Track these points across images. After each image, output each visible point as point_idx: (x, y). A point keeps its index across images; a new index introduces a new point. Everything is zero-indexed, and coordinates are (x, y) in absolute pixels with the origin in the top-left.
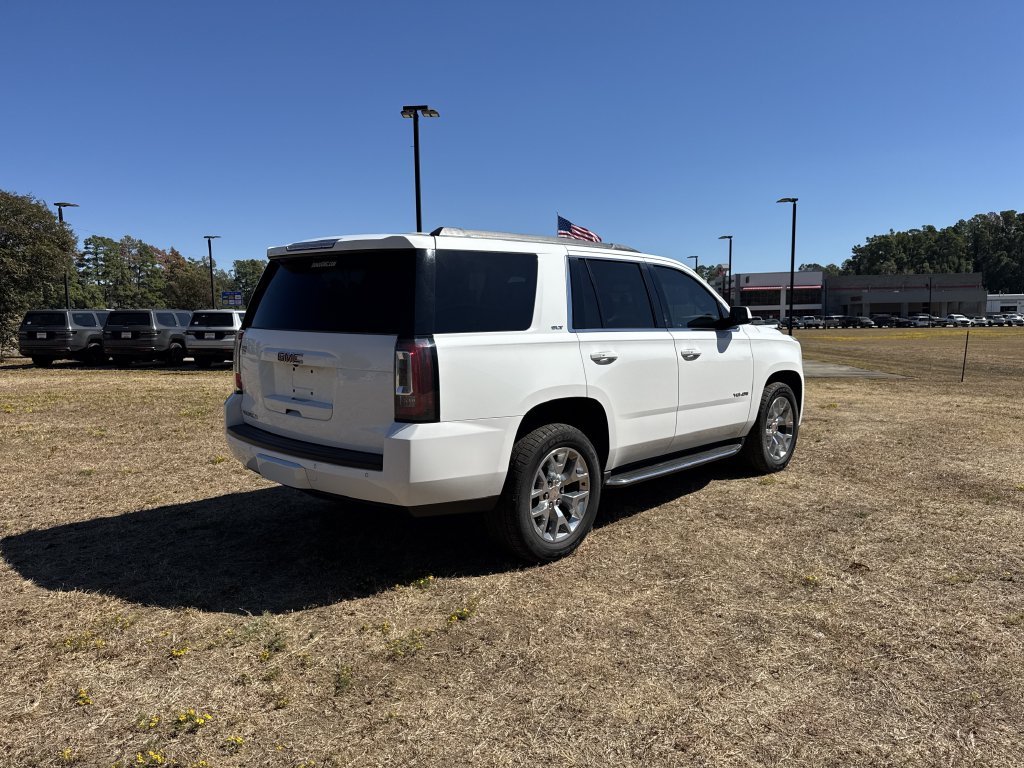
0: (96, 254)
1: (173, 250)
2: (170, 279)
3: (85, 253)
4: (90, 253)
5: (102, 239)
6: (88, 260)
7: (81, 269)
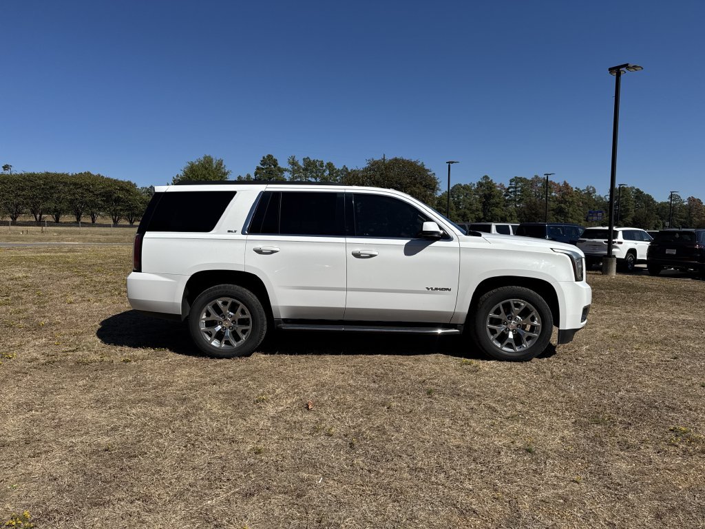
0: (516, 188)
1: (565, 183)
2: (561, 202)
3: (509, 188)
4: (512, 187)
5: (520, 178)
6: (511, 192)
7: (507, 198)
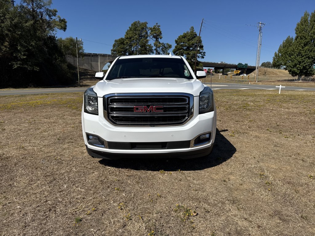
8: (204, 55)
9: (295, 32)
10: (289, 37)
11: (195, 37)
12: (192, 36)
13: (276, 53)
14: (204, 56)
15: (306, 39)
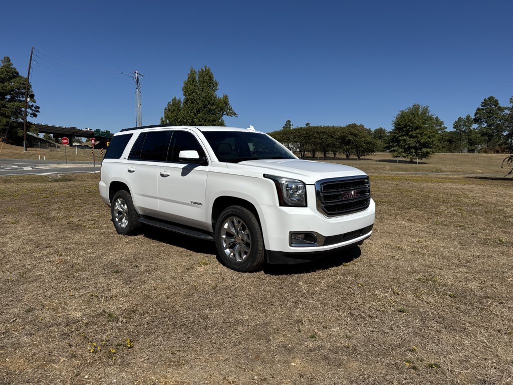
8: (38, 111)
9: (182, 93)
10: (175, 98)
11: (14, 77)
12: (9, 74)
13: (162, 118)
14: (36, 113)
15: (198, 104)
